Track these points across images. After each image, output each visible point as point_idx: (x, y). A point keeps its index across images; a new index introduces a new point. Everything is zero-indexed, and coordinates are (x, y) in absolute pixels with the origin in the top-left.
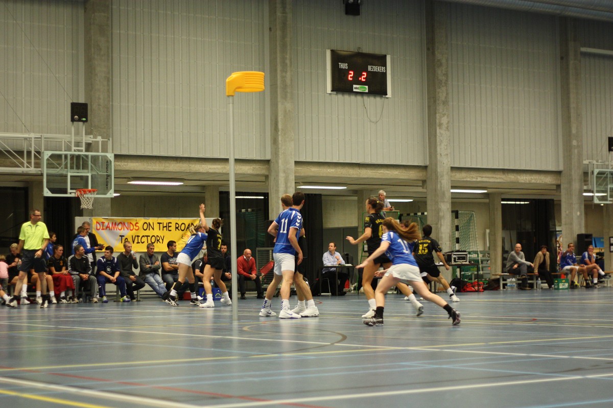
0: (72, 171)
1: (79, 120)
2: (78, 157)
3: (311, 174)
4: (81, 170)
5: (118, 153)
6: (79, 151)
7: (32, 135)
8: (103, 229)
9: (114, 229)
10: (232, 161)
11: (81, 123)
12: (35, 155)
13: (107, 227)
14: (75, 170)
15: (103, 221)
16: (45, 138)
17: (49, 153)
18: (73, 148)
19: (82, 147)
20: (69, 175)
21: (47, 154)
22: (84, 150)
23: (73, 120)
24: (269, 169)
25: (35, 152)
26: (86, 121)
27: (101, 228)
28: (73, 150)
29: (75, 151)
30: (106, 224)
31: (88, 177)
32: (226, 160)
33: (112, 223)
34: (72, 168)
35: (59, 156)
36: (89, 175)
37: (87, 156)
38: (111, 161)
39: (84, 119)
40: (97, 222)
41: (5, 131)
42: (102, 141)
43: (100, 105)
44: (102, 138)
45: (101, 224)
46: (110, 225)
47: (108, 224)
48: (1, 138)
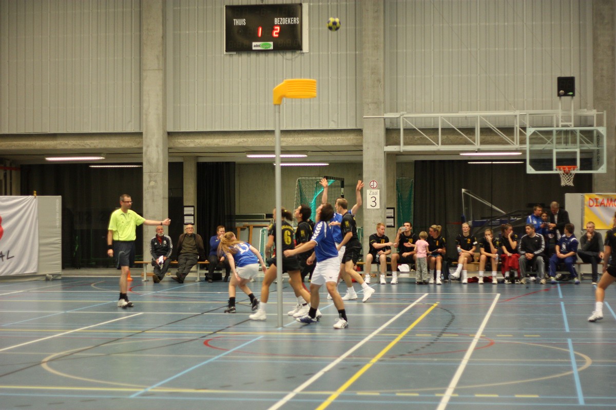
0: (558, 146)
1: (565, 95)
2: (566, 132)
4: (570, 145)
6: (567, 126)
7: (518, 113)
8: (597, 206)
9: (609, 206)
11: (569, 98)
12: (520, 131)
13: (602, 204)
14: (563, 145)
15: (597, 197)
16: (530, 114)
17: (533, 130)
18: (561, 124)
19: (571, 121)
20: (555, 151)
21: (530, 131)
22: (573, 125)
23: (559, 95)
25: (522, 128)
26: (573, 95)
27: (595, 204)
28: (560, 126)
29: (563, 126)
30: (600, 199)
31: (575, 153)
33: (608, 200)
34: (559, 143)
35: (550, 132)
36: (578, 150)
37: (575, 130)
38: (602, 136)
39: (571, 93)
40: (590, 199)
41: (505, 110)
42: (597, 115)
43: (604, 77)
44: (598, 111)
45: (595, 201)
46: (605, 202)
47: (603, 200)
48: (486, 117)
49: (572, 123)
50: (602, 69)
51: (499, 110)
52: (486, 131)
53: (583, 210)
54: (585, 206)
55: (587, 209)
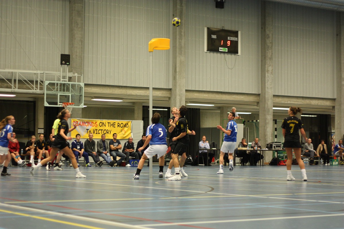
1: (65, 64)
2: (64, 85)
3: (195, 97)
4: (65, 92)
5: (87, 83)
6: (64, 81)
7: (39, 72)
9: (83, 126)
10: (151, 89)
11: (66, 66)
12: (40, 83)
13: (79, 124)
14: (62, 92)
15: (77, 121)
16: (46, 74)
17: (48, 82)
18: (62, 80)
19: (66, 79)
20: (59, 94)
21: (47, 83)
22: (67, 81)
23: (62, 64)
24: (171, 94)
25: (41, 81)
26: (69, 64)
28: (61, 81)
29: (62, 81)
30: (79, 122)
31: (69, 96)
32: (148, 88)
34: (60, 91)
35: (54, 84)
37: (69, 84)
38: (82, 88)
40: (74, 121)
41: (23, 69)
42: (78, 76)
43: (77, 56)
44: (78, 74)
45: (76, 122)
46: (81, 123)
48: (20, 73)
49: (67, 80)
50: (77, 52)
51: (20, 69)
52: (20, 81)
54: (71, 125)
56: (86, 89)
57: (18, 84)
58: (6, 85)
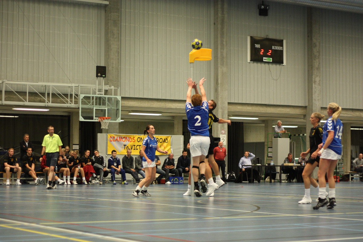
0: (97, 106)
1: (101, 76)
2: (100, 98)
3: (238, 110)
4: (101, 106)
5: (124, 96)
6: (100, 94)
7: (73, 85)
8: (114, 141)
9: (120, 141)
11: (102, 78)
12: (75, 96)
13: (116, 140)
15: (114, 136)
16: (81, 87)
17: (83, 95)
18: (97, 93)
19: (102, 92)
20: (95, 108)
21: (82, 96)
22: (103, 94)
23: (97, 76)
25: (75, 94)
26: (105, 77)
27: (113, 140)
28: (97, 94)
29: (98, 94)
30: (116, 138)
33: (120, 138)
34: (96, 104)
35: (89, 98)
36: (106, 109)
37: (105, 98)
38: (119, 101)
39: (104, 76)
40: (111, 137)
42: (114, 89)
43: (113, 68)
44: (114, 87)
45: (113, 138)
46: (118, 139)
47: (117, 138)
48: (55, 86)
49: (103, 93)
50: (113, 64)
52: (53, 95)
53: (107, 143)
54: (108, 141)
55: (109, 142)
56: (123, 102)
57: (52, 98)
58: (39, 99)
